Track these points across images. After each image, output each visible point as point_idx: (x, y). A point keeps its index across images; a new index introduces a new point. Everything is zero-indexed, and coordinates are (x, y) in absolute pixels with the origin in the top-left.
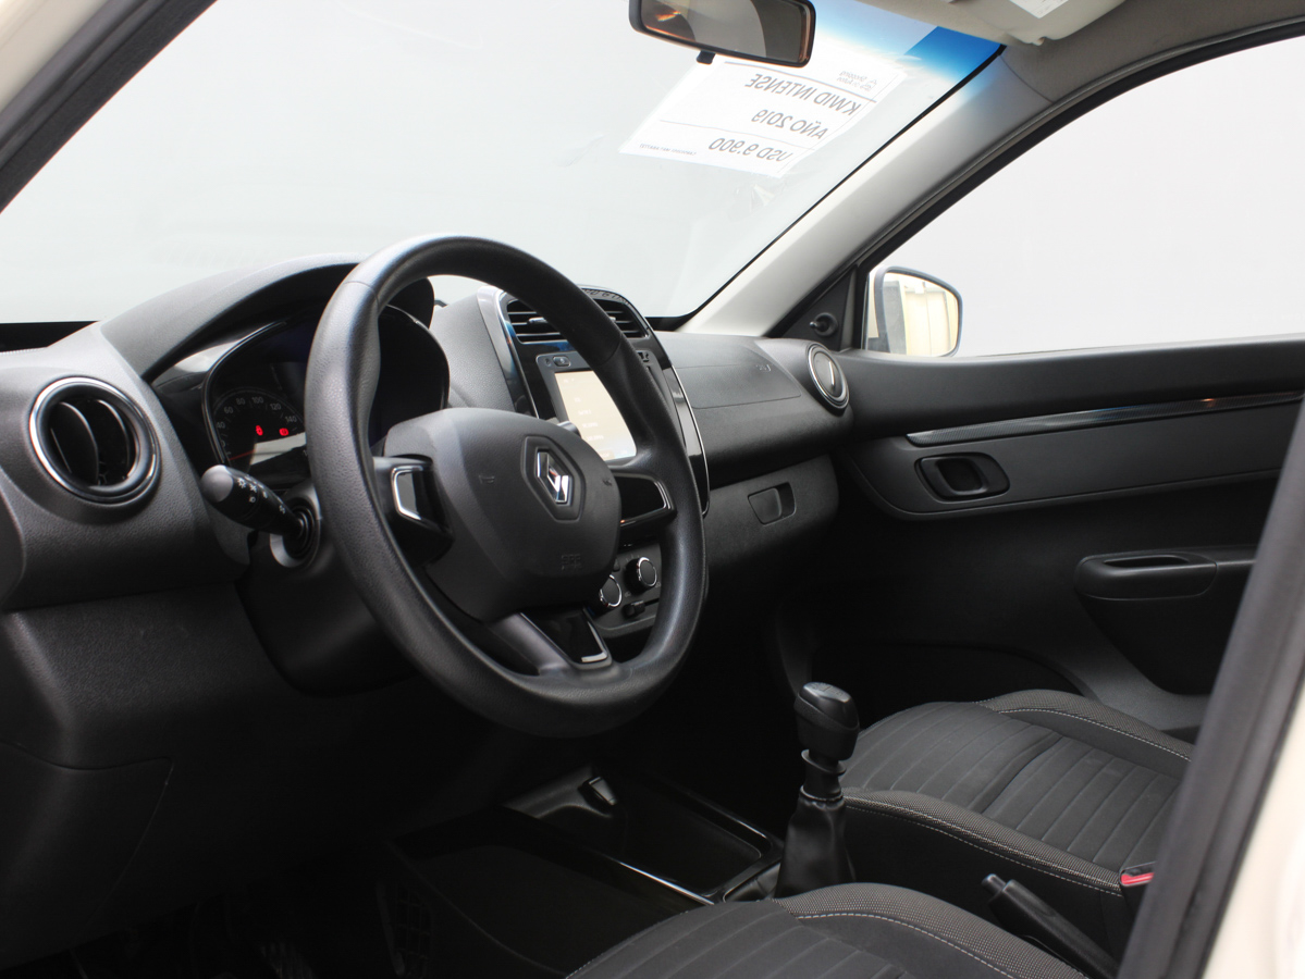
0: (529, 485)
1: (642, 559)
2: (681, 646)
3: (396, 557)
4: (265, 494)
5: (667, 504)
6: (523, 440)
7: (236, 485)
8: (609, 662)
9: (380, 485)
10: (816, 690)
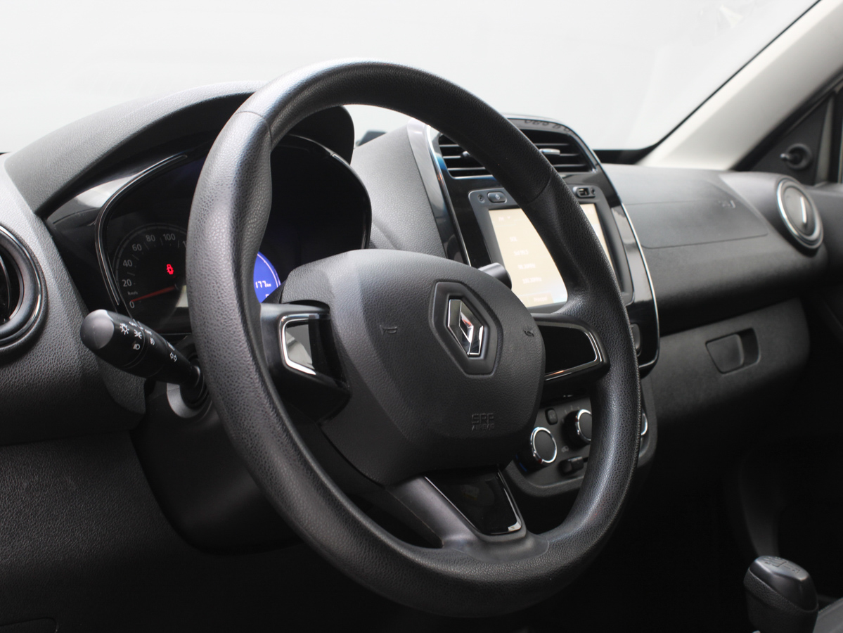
0: (437, 335)
1: (583, 411)
2: (608, 517)
3: (278, 415)
4: (152, 341)
5: (599, 356)
6: (433, 286)
7: (117, 332)
8: (523, 533)
9: (265, 335)
10: (769, 565)
